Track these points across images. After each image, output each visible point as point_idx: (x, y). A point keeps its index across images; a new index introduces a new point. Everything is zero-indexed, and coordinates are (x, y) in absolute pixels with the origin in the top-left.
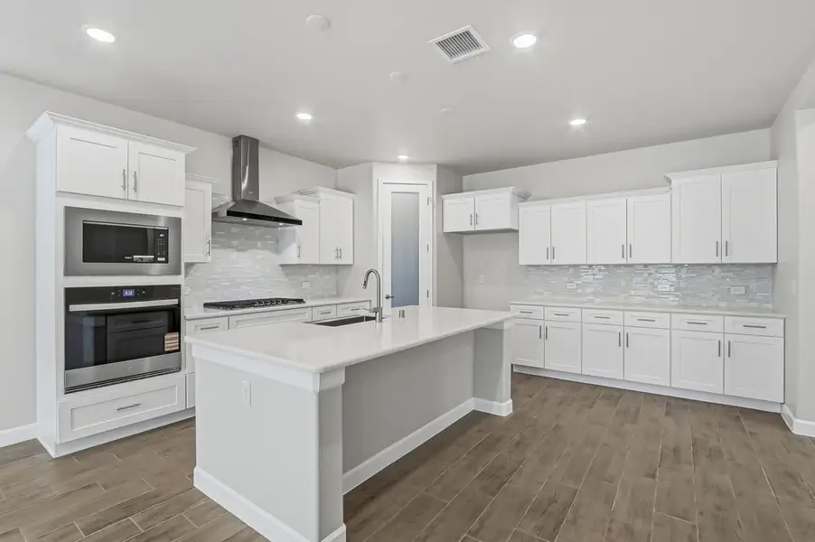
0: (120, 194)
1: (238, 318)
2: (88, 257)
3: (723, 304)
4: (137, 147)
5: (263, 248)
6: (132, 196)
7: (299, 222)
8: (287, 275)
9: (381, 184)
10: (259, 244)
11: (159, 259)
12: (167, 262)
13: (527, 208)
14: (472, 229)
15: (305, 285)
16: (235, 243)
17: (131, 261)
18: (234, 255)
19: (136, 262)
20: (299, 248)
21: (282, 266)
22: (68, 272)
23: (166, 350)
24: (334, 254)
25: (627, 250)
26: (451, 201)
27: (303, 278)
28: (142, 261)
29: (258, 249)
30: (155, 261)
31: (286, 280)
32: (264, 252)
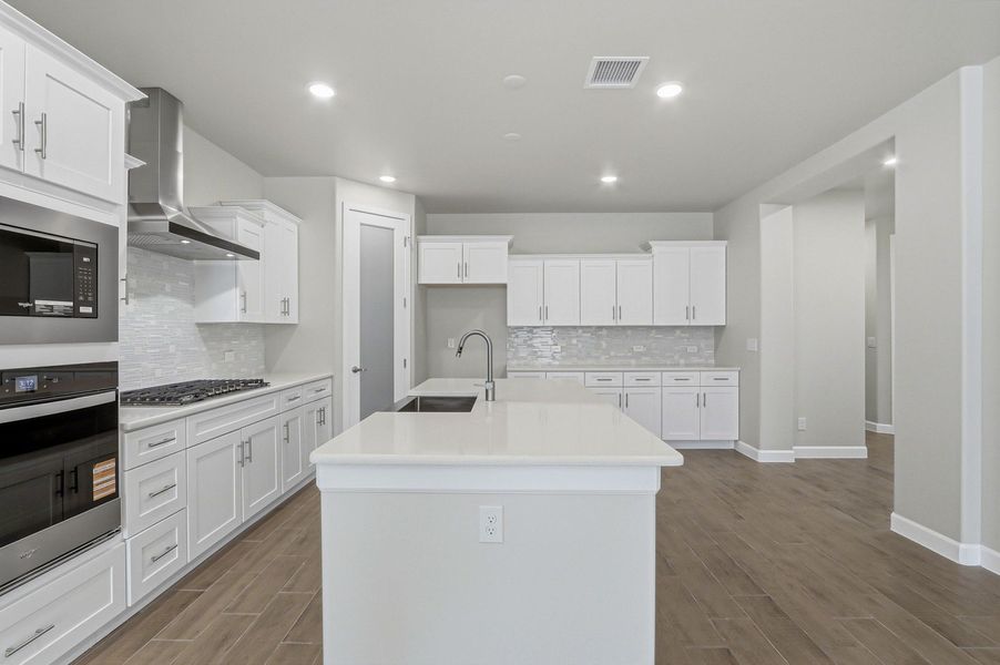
3: (682, 361)
5: (172, 294)
7: (255, 255)
8: (204, 340)
9: (346, 211)
11: (83, 310)
12: (94, 315)
13: (523, 262)
14: (458, 281)
15: (229, 357)
19: (40, 315)
20: (244, 296)
21: (200, 325)
23: (96, 498)
24: (280, 308)
25: (617, 311)
26: (429, 245)
27: (226, 346)
29: (167, 294)
30: (74, 314)
31: (205, 349)
32: (172, 300)
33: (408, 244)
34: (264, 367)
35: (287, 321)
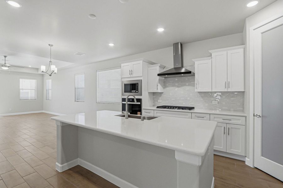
0: (129, 76)
4: (133, 63)
10: (187, 84)
12: (138, 92)
16: (177, 84)
17: (131, 92)
18: (177, 89)
22: (122, 95)
28: (133, 92)
29: (187, 86)
30: (136, 92)
31: (202, 99)
32: (189, 87)
34: (242, 109)
35: (230, 90)
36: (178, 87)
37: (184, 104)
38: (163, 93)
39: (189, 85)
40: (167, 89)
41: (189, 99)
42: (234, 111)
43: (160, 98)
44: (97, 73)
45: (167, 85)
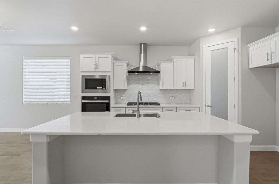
0: (94, 70)
1: (129, 109)
2: (87, 88)
4: (98, 56)
6: (97, 70)
8: (163, 94)
9: (204, 47)
10: (150, 82)
11: (104, 88)
14: (268, 63)
15: (172, 98)
16: (141, 82)
17: (96, 89)
18: (141, 86)
21: (160, 90)
22: (82, 92)
24: (182, 85)
27: (170, 95)
28: (99, 89)
29: (150, 84)
30: (102, 89)
31: (162, 96)
32: (152, 85)
33: (236, 52)
34: (189, 102)
35: (186, 88)
36: (142, 84)
37: (148, 100)
38: (126, 90)
39: (152, 83)
40: (132, 86)
41: (152, 95)
42: (185, 104)
43: (124, 95)
44: (24, 60)
45: (131, 82)
